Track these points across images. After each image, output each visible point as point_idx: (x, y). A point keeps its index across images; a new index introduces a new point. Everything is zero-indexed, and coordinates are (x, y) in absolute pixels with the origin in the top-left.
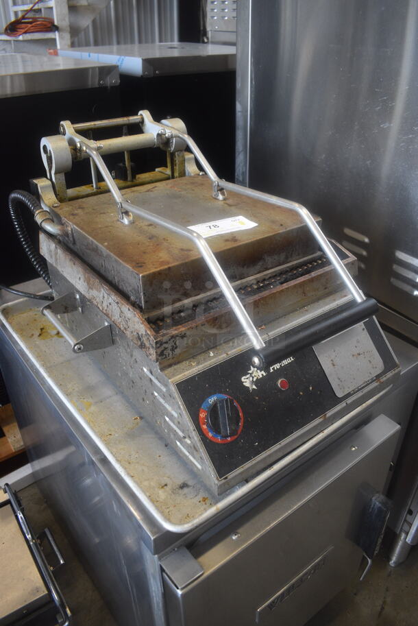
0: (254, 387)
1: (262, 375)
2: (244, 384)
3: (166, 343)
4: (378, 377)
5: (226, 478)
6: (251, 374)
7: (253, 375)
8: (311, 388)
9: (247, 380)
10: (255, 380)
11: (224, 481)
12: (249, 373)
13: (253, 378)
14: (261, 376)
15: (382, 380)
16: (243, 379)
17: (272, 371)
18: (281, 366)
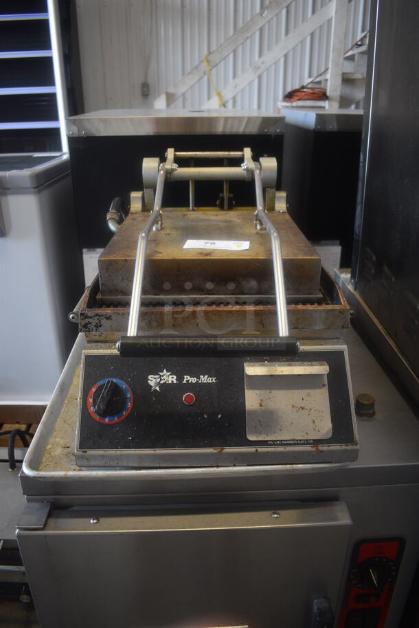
0: (158, 388)
1: (172, 381)
2: (149, 381)
3: (91, 318)
4: (317, 442)
5: (85, 452)
6: (161, 376)
7: (162, 378)
8: (220, 416)
9: (154, 380)
10: (162, 382)
11: (81, 453)
12: (159, 375)
13: (161, 380)
14: (170, 382)
15: (321, 448)
16: (150, 377)
17: (185, 382)
18: (197, 381)
